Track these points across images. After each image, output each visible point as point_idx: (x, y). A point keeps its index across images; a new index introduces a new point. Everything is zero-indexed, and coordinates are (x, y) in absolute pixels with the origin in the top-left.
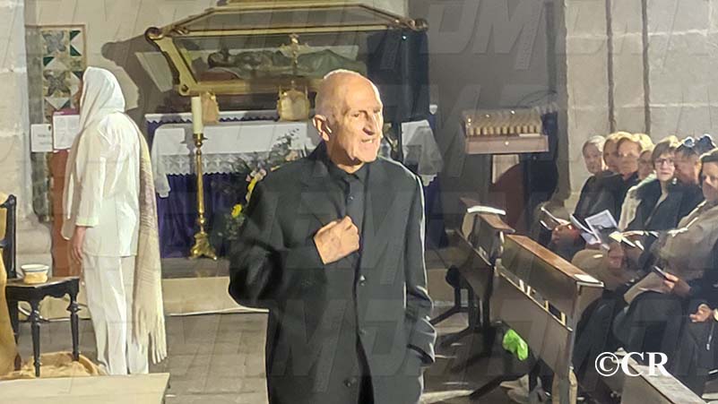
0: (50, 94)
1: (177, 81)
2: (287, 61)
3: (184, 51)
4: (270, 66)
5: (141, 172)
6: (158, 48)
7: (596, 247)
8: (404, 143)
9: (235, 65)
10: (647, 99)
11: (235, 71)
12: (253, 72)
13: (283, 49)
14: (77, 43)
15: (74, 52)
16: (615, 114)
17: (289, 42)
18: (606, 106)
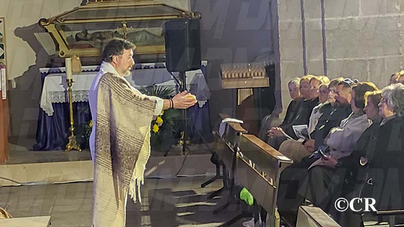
1: (58, 49)
3: (61, 32)
6: (47, 31)
8: (188, 83)
10: (324, 56)
16: (307, 65)
17: (121, 26)
18: (302, 60)
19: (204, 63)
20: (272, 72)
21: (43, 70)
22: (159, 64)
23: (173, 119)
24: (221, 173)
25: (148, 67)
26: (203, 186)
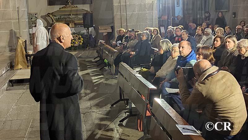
0: (32, 24)
1: (53, 22)
2: (70, 18)
3: (54, 17)
4: (68, 19)
5: (47, 36)
6: (50, 16)
7: (119, 46)
8: (90, 31)
9: (62, 19)
10: (127, 24)
11: (62, 20)
12: (65, 20)
13: (70, 16)
14: (36, 16)
15: (36, 17)
16: (122, 26)
17: (71, 15)
18: (121, 25)
19: (94, 25)
20: (113, 28)
21: (49, 28)
22: (82, 26)
23: (86, 41)
24: (99, 56)
25: (78, 27)
26: (94, 59)
